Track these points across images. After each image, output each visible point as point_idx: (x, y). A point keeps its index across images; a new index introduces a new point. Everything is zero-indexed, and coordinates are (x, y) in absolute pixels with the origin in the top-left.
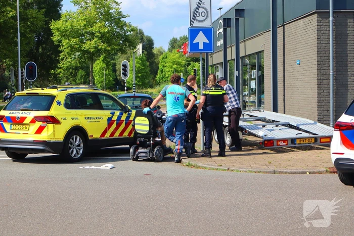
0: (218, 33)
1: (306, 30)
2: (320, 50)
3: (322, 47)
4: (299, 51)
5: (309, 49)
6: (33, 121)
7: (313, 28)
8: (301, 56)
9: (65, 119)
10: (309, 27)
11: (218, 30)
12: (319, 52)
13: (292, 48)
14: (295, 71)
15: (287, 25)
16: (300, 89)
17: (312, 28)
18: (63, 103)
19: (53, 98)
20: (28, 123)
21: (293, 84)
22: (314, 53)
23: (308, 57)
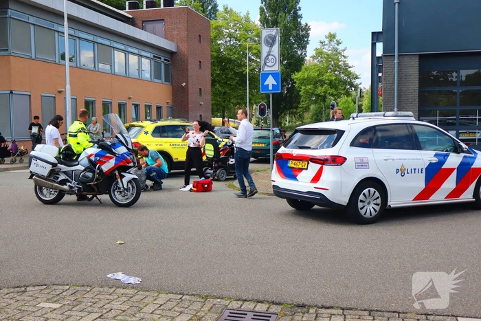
9: (149, 145)
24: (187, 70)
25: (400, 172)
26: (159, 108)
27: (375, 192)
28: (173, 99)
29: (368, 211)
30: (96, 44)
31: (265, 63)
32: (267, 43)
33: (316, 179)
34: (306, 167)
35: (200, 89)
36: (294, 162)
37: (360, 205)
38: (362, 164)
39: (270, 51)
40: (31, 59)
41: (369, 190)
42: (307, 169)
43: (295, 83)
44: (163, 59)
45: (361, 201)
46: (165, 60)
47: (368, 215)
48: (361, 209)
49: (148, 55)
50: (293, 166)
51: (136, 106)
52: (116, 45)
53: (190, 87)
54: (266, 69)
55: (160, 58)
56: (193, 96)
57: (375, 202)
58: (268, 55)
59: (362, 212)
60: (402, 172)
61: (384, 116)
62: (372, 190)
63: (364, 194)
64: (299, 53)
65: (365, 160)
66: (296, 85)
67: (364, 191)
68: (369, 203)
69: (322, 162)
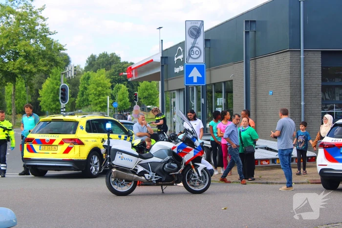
0: (176, 59)
1: (279, 65)
2: (292, 83)
3: (294, 81)
4: (272, 83)
5: (282, 82)
6: (62, 143)
7: (287, 64)
8: (274, 87)
9: (87, 141)
10: (282, 62)
11: (176, 57)
12: (292, 85)
13: (264, 80)
14: (267, 100)
15: (259, 59)
16: (272, 116)
17: (285, 64)
18: (84, 127)
19: (77, 123)
20: (57, 144)
21: (265, 112)
22: (287, 86)
23: (280, 89)
32: (191, 34)
39: (194, 43)
54: (191, 61)
58: (193, 47)
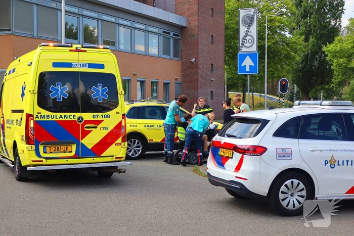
24: (197, 45)
25: (329, 164)
26: (166, 85)
27: (299, 184)
28: (183, 75)
29: (291, 203)
30: (100, 22)
31: (243, 44)
32: (245, 23)
33: (238, 168)
34: (231, 156)
35: (212, 64)
36: (223, 150)
37: (281, 196)
38: (283, 155)
40: (33, 37)
41: (292, 182)
42: (232, 158)
43: (327, 56)
44: (172, 34)
45: (283, 192)
46: (174, 35)
47: (290, 207)
48: (283, 200)
49: (156, 30)
50: (222, 154)
51: (142, 83)
52: (121, 22)
53: (200, 62)
54: (244, 49)
55: (169, 34)
56: (203, 72)
57: (299, 194)
58: (246, 36)
59: (284, 203)
60: (332, 163)
61: (321, 105)
62: (296, 181)
63: (286, 186)
64: (333, 23)
65: (288, 151)
66: (328, 58)
67: (286, 183)
68: (292, 195)
69: (243, 151)
